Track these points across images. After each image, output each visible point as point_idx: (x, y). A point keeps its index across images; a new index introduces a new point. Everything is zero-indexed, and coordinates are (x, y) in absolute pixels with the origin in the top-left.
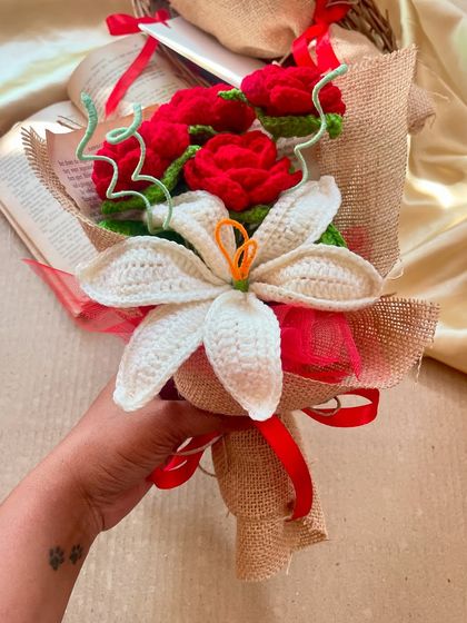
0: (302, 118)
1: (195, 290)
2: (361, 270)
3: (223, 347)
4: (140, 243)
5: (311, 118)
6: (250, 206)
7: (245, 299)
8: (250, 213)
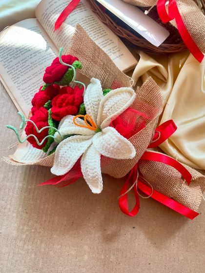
0: (68, 72)
1: (86, 144)
2: (122, 92)
3: (106, 149)
4: (59, 147)
5: (70, 69)
6: (79, 108)
7: (103, 133)
8: (81, 110)
